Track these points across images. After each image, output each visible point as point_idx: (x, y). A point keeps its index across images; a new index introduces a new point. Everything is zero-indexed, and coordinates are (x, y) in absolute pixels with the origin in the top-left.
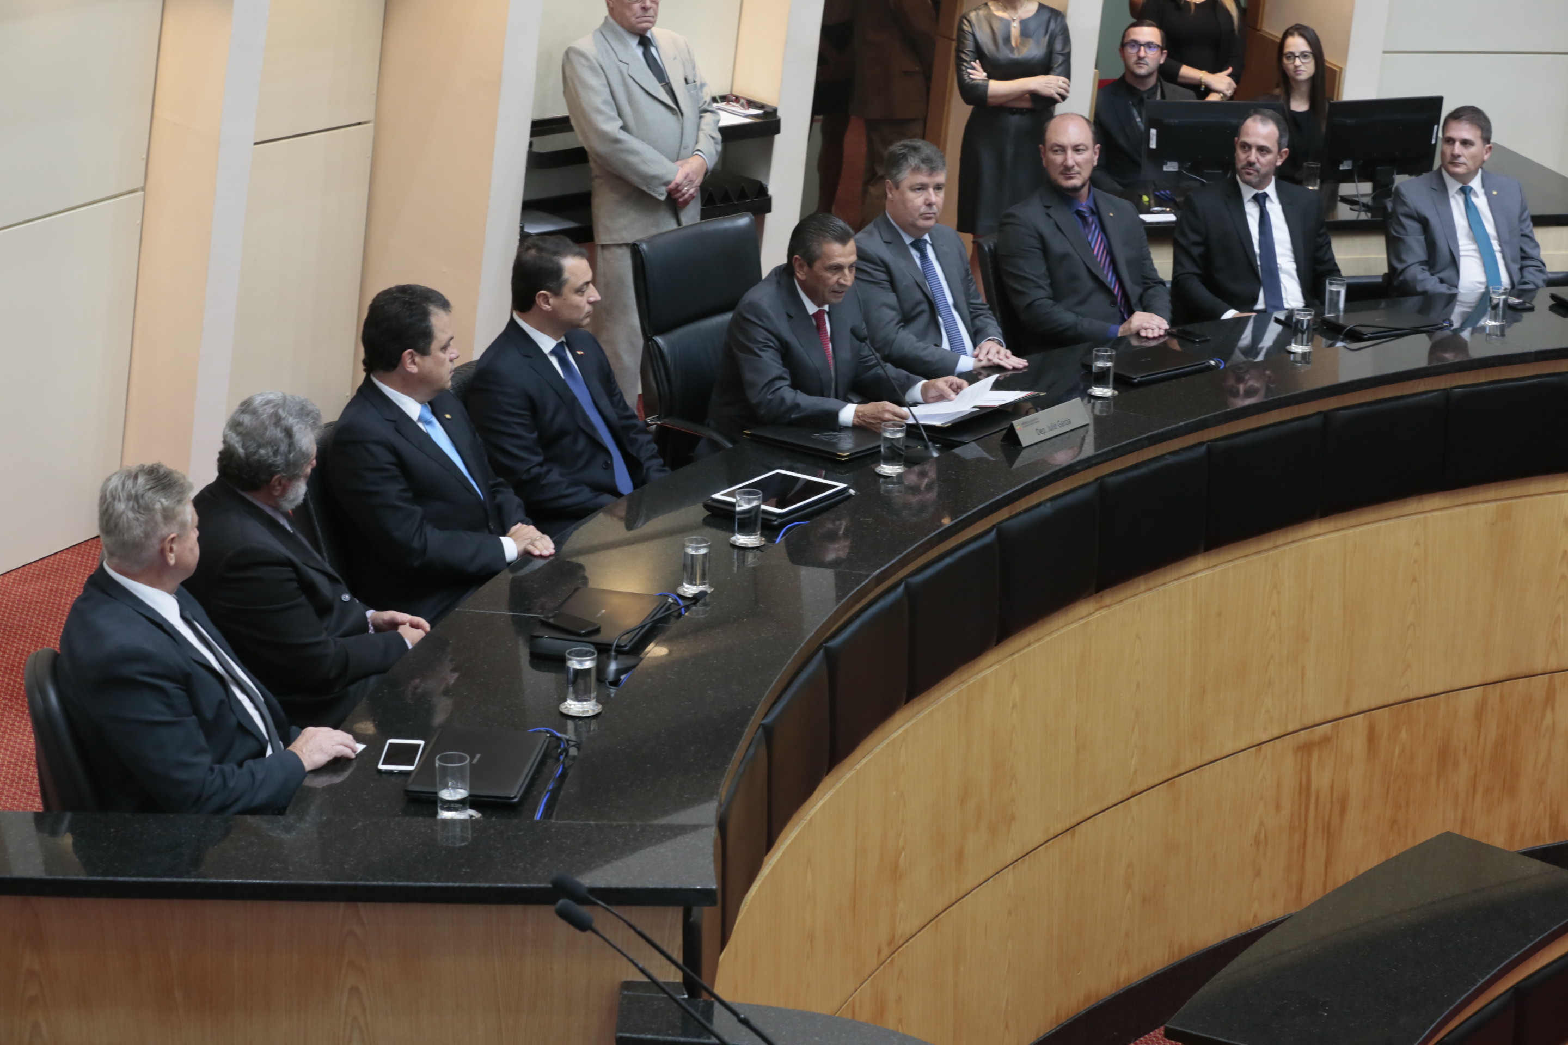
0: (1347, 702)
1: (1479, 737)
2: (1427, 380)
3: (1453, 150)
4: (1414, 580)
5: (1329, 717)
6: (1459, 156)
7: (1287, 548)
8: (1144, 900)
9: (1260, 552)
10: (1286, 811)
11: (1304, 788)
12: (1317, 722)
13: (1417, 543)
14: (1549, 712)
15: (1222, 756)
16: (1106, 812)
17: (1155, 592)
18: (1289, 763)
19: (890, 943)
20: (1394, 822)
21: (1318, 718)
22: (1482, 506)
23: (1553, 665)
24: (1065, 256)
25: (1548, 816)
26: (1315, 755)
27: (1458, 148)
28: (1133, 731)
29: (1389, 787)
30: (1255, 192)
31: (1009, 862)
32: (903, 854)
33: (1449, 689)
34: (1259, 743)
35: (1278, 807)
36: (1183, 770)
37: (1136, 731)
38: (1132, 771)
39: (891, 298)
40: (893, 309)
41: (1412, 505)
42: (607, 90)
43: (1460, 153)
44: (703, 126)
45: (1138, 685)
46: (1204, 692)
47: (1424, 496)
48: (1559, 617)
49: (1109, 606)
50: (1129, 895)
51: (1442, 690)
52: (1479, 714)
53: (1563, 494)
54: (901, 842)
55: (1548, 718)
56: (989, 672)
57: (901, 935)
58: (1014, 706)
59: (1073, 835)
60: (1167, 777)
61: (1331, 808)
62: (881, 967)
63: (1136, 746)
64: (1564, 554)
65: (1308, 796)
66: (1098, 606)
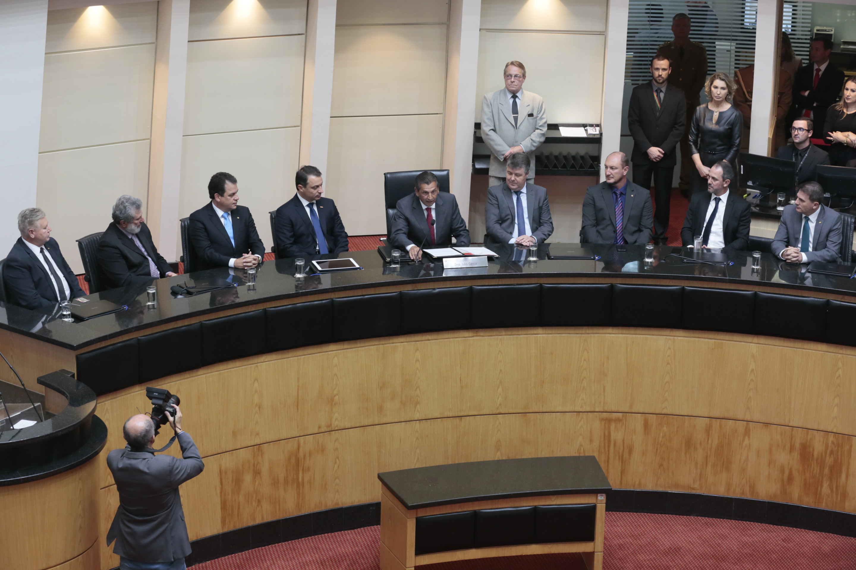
0: (631, 407)
1: (708, 440)
2: (674, 281)
4: (668, 364)
5: (621, 410)
7: (592, 335)
9: (577, 334)
10: (596, 443)
11: (607, 438)
12: (613, 411)
13: (669, 348)
14: (747, 438)
15: (556, 411)
16: (482, 416)
17: (511, 337)
18: (597, 425)
19: (328, 426)
20: (661, 465)
21: (614, 409)
22: (706, 340)
23: (748, 417)
24: (601, 210)
25: (748, 485)
26: (613, 425)
28: (498, 388)
29: (657, 450)
30: (716, 196)
31: (416, 419)
32: (337, 397)
33: (690, 414)
34: (578, 411)
35: (591, 441)
36: (531, 411)
37: (500, 389)
38: (498, 404)
39: (497, 211)
40: (495, 215)
41: (666, 332)
42: (491, 114)
44: (532, 135)
45: (501, 371)
46: (543, 383)
47: (674, 329)
48: (750, 398)
49: (483, 336)
50: (499, 453)
51: (686, 415)
52: (708, 430)
53: (751, 344)
54: (336, 392)
55: (746, 442)
56: (399, 344)
57: (337, 426)
58: (417, 360)
59: (461, 420)
60: (521, 411)
61: (623, 450)
62: (322, 434)
63: (500, 394)
64: (753, 370)
65: (609, 441)
66: (475, 335)
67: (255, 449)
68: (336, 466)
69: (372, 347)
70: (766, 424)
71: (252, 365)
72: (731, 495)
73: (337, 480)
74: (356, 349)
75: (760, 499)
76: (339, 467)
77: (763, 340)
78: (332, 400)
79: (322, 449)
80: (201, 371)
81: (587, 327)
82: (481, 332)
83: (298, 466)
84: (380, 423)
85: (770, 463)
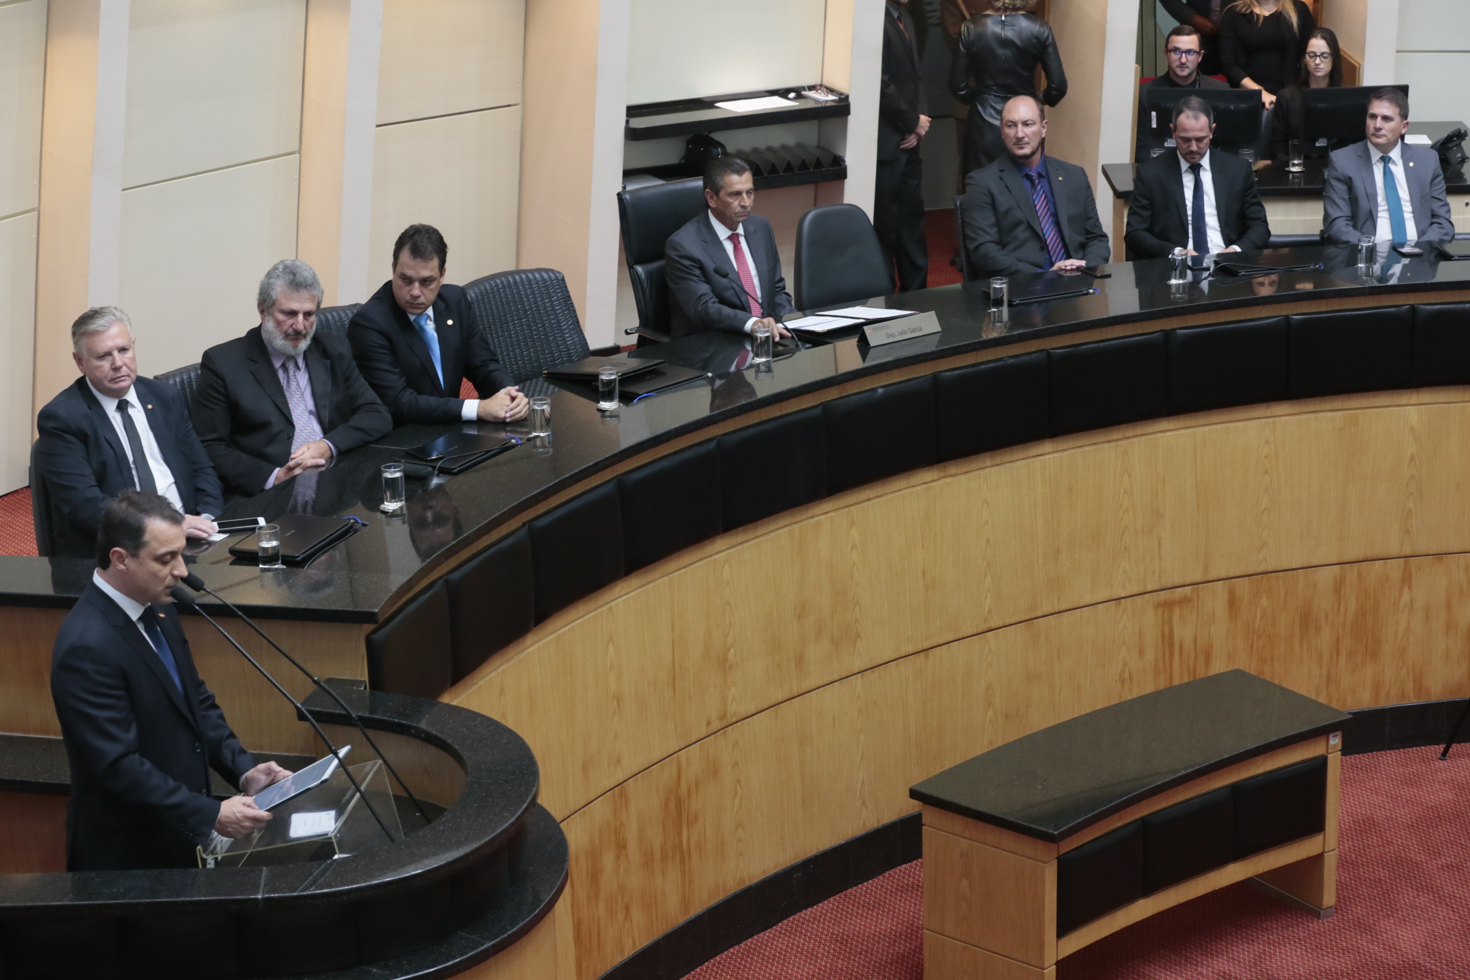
0: (1206, 570)
1: (1339, 608)
2: (1269, 307)
3: (1375, 124)
4: (1266, 472)
5: (1189, 581)
6: (1380, 129)
7: (1136, 440)
8: (1007, 717)
9: (1109, 441)
10: (1150, 655)
11: (1167, 639)
12: (1176, 585)
13: (1267, 442)
14: (1406, 589)
15: (1080, 606)
16: (961, 641)
17: (1002, 468)
18: (1150, 618)
19: (721, 718)
21: (1178, 581)
22: (1330, 414)
23: (1407, 550)
24: (1010, 211)
25: (1411, 677)
26: (1177, 612)
27: (1379, 122)
28: (985, 578)
29: (1252, 644)
31: (857, 671)
32: (732, 650)
33: (1306, 565)
34: (1117, 597)
35: (1141, 652)
36: (1040, 614)
37: (989, 579)
38: (986, 610)
41: (1260, 411)
43: (1381, 127)
45: (988, 541)
46: (1058, 551)
47: (1272, 403)
48: (1410, 510)
49: (954, 475)
50: (990, 713)
51: (1299, 566)
52: (1338, 588)
53: (1408, 407)
54: (729, 641)
55: (1406, 596)
56: (823, 517)
57: (735, 714)
58: (854, 546)
59: (927, 656)
60: (1024, 618)
61: (1196, 659)
62: (713, 736)
63: (989, 590)
64: (1412, 458)
65: (1172, 645)
66: (942, 474)
67: (616, 793)
68: (737, 799)
69: (781, 531)
70: (1440, 556)
71: (603, 609)
72: (1384, 704)
73: (740, 830)
74: (757, 540)
75: (1434, 699)
76: (741, 801)
77: (1426, 396)
78: (725, 660)
79: (713, 771)
80: (530, 638)
81: (1125, 425)
82: (953, 468)
83: (681, 814)
84: (800, 693)
85: (1448, 627)
